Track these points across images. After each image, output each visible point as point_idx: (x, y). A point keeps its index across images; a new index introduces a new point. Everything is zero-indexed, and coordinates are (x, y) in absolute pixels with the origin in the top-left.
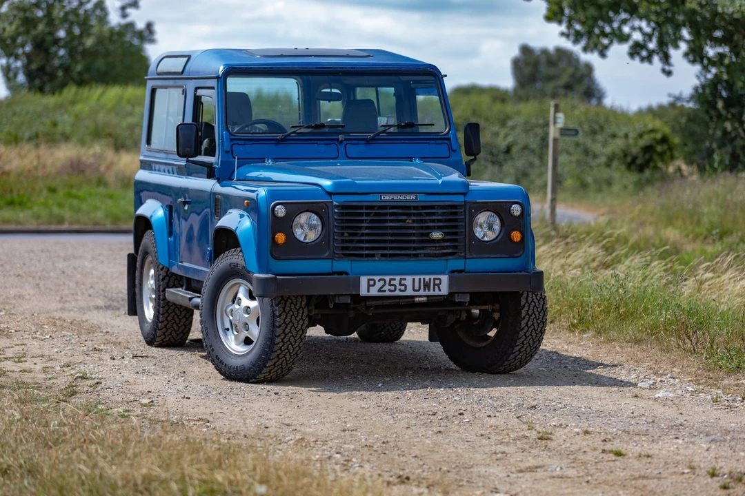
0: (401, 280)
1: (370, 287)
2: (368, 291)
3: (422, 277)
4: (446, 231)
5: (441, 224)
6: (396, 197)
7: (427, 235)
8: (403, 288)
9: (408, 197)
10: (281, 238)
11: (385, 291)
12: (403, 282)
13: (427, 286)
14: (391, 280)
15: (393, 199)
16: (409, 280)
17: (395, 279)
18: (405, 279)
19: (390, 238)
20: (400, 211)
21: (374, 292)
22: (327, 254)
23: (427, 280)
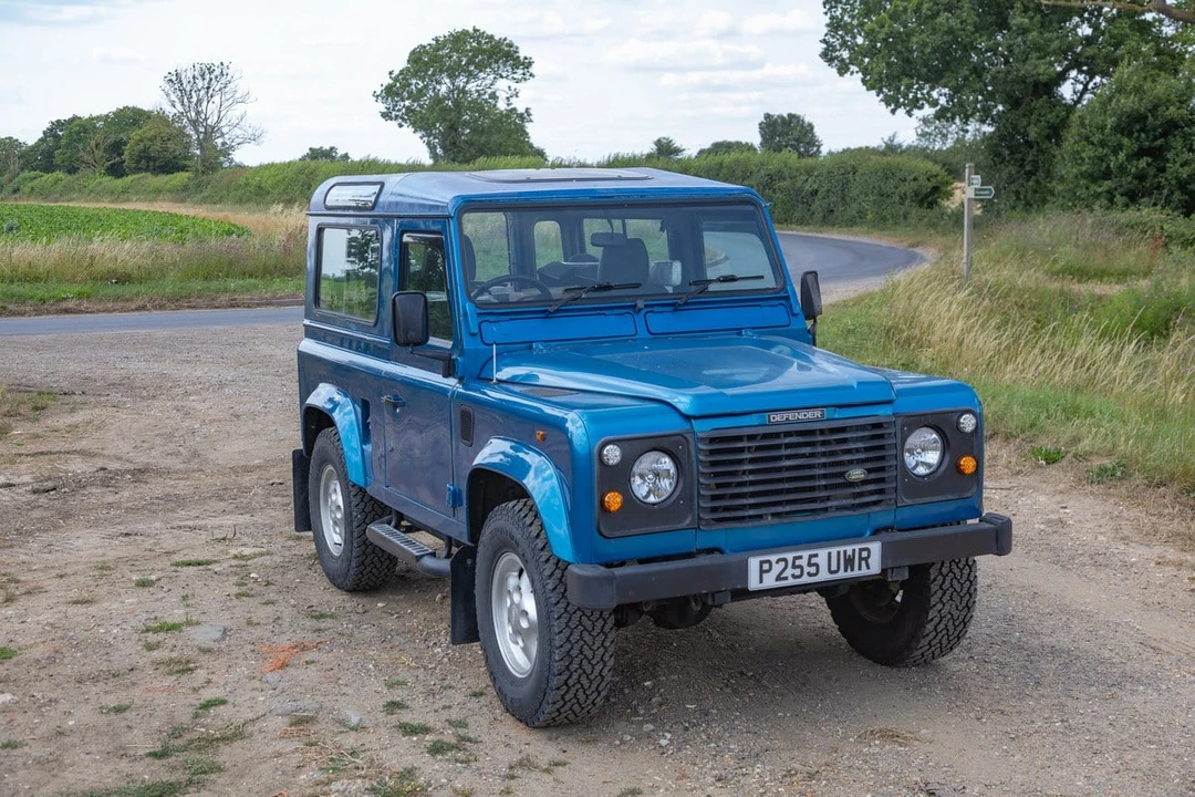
0: (811, 557)
1: (764, 575)
2: (761, 582)
3: (842, 549)
4: (870, 465)
5: (862, 456)
6: (791, 416)
7: (842, 475)
8: (813, 570)
9: (810, 415)
10: (614, 500)
11: (786, 578)
12: (814, 560)
13: (849, 562)
14: (795, 558)
15: (787, 419)
16: (822, 555)
17: (801, 557)
18: (816, 555)
19: (787, 486)
20: (801, 439)
21: (770, 581)
22: (688, 521)
23: (850, 553)
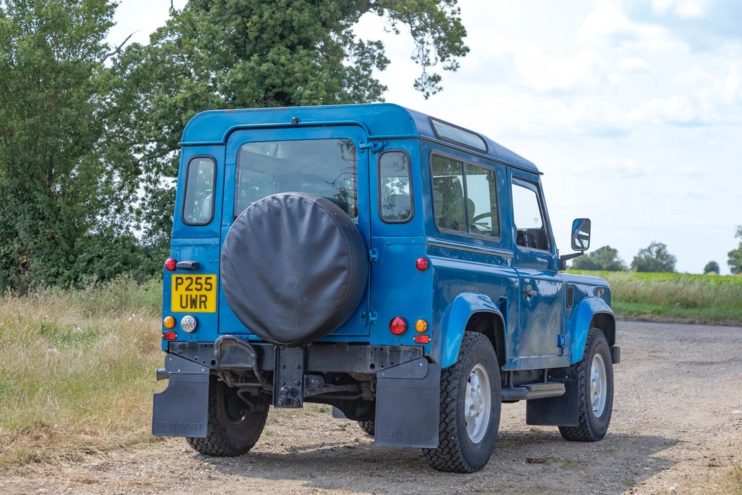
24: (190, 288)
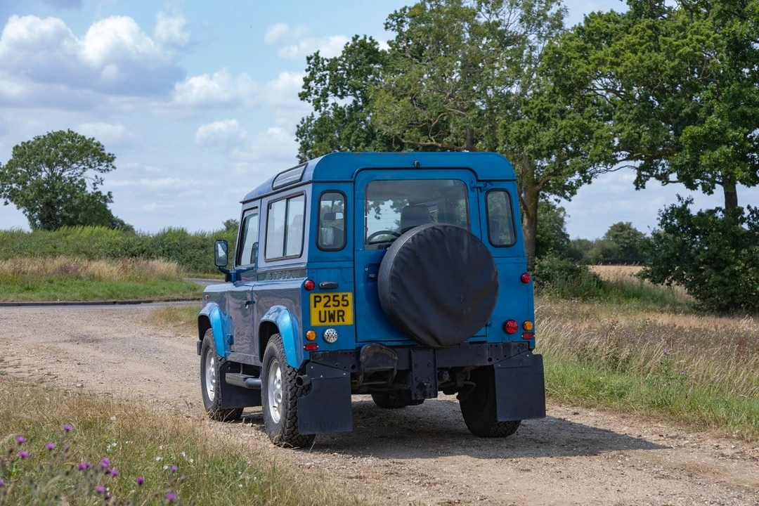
24: (328, 304)
